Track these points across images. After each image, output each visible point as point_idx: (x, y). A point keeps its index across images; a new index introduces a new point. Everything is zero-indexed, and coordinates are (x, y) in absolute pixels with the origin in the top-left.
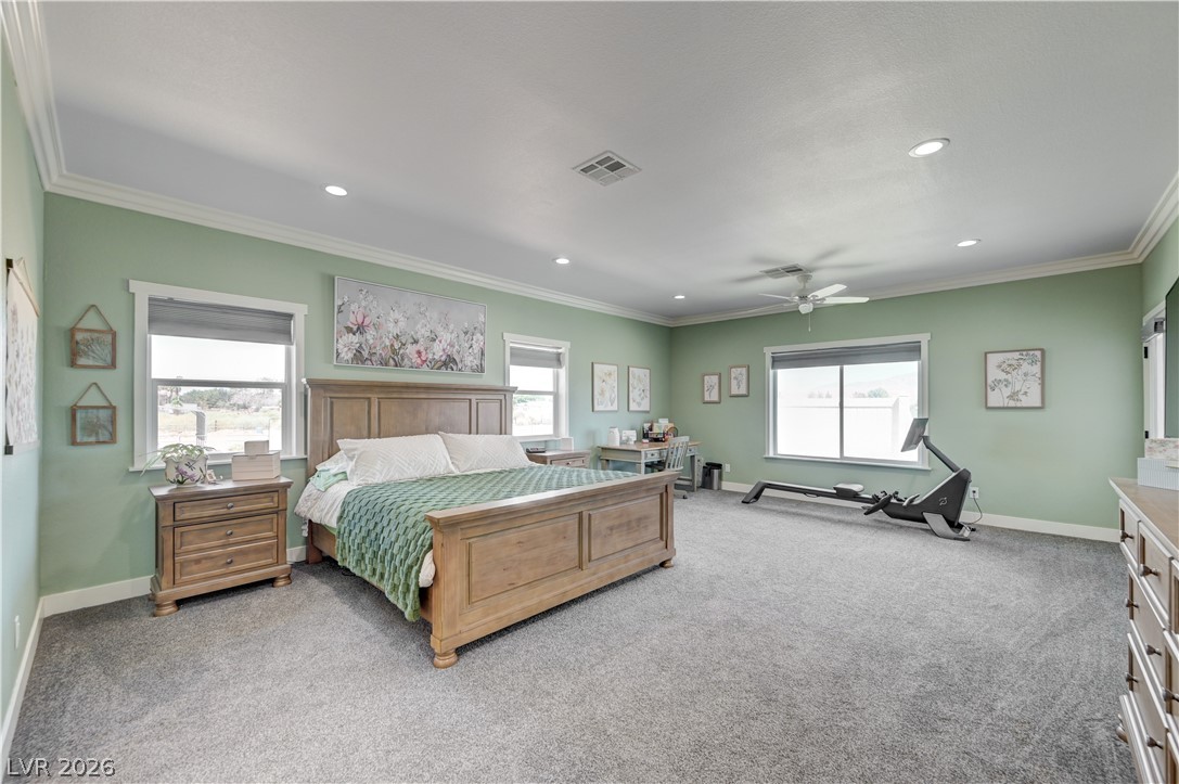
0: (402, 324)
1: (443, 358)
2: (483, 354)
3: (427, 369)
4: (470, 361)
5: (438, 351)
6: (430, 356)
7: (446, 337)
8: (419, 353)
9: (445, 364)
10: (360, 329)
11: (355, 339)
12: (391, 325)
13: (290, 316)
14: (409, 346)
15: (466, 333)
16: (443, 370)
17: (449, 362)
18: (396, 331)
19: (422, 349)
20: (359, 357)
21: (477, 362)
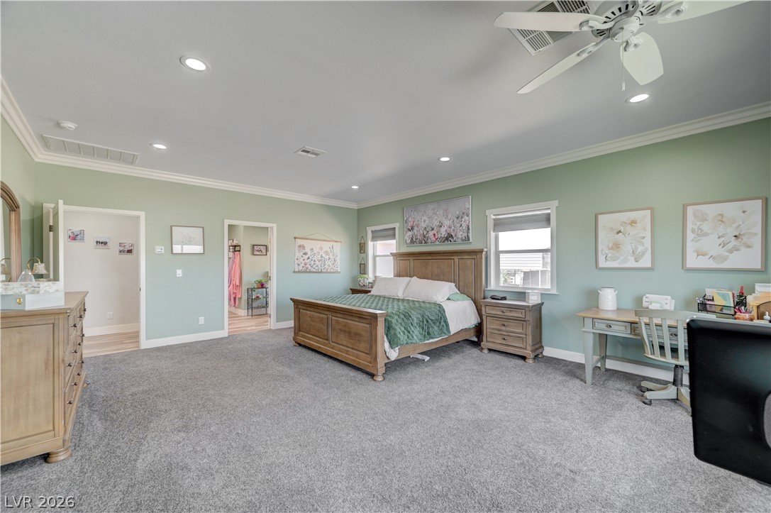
0: (427, 222)
1: (446, 236)
2: (468, 229)
3: (438, 243)
4: (461, 235)
5: (443, 232)
6: (439, 236)
7: (447, 223)
8: (434, 235)
9: (447, 239)
10: (412, 228)
11: (410, 233)
12: (423, 223)
13: (394, 228)
14: (430, 232)
15: (458, 218)
16: (446, 242)
17: (449, 238)
18: (424, 226)
19: (436, 233)
20: (412, 242)
21: (465, 234)
